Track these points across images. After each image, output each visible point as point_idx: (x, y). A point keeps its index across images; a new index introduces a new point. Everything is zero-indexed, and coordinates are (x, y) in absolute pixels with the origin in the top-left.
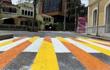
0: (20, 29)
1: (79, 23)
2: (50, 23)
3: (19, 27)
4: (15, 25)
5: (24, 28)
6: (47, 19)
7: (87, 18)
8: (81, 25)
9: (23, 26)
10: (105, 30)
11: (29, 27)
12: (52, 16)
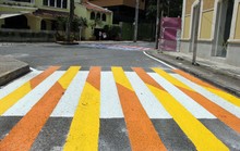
0: (41, 39)
1: (163, 29)
2: (104, 23)
3: (38, 35)
4: (31, 31)
5: (50, 36)
6: (99, 14)
7: (180, 21)
8: (168, 34)
9: (47, 32)
10: (213, 51)
11: (61, 33)
12: (109, 8)
